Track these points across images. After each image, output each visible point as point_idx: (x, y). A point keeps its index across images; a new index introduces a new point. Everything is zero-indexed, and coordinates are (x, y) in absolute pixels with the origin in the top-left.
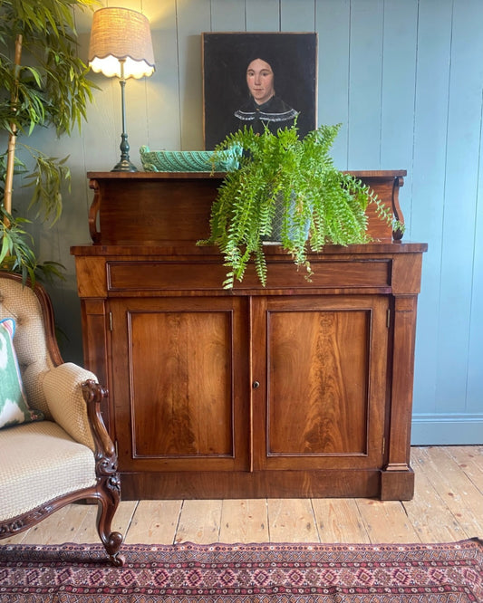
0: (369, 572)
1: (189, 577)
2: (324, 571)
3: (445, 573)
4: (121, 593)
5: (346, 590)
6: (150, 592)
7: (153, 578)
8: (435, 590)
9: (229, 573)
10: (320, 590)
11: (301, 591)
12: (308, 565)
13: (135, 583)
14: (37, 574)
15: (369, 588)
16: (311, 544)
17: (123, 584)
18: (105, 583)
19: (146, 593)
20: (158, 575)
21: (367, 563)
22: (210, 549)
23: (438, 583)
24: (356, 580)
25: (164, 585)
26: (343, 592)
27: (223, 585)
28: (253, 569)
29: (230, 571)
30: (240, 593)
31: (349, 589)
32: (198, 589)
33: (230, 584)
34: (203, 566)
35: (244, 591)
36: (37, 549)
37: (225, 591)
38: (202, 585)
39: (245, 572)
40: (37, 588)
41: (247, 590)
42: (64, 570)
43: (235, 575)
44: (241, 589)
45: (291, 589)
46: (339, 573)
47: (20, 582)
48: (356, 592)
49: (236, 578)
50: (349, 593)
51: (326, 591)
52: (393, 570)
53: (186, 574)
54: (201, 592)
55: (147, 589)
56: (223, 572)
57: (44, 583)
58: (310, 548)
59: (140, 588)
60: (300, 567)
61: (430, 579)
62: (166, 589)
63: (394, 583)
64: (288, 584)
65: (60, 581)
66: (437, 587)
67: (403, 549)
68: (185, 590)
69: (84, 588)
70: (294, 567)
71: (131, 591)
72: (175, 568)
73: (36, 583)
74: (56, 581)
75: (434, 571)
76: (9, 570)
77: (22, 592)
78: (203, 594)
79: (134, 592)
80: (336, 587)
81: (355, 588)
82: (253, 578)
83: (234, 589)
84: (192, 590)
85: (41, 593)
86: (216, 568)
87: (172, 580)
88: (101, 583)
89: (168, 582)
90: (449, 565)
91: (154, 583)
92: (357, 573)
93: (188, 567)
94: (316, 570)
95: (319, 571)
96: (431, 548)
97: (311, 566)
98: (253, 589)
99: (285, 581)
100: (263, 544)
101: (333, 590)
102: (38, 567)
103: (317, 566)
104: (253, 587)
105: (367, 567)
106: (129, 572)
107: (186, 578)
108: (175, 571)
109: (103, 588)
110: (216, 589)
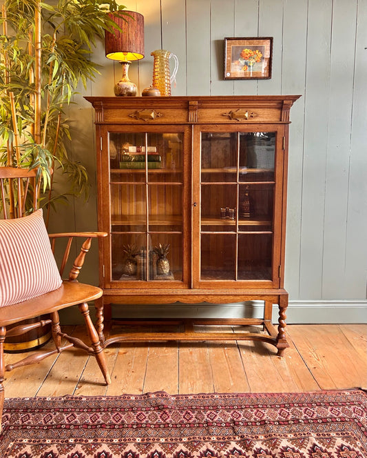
0: (287, 410)
1: (161, 417)
2: (255, 411)
4: (114, 428)
5: (272, 423)
6: (135, 427)
7: (135, 417)
10: (254, 423)
11: (241, 424)
12: (243, 407)
13: (123, 422)
14: (51, 417)
15: (288, 421)
17: (114, 422)
18: (102, 422)
19: (132, 427)
20: (138, 415)
21: (285, 404)
22: (172, 399)
23: (336, 416)
24: (279, 416)
25: (144, 422)
26: (270, 424)
27: (185, 421)
28: (205, 410)
29: (189, 412)
30: (199, 427)
31: (274, 422)
32: (168, 424)
33: (191, 421)
35: (201, 425)
37: (188, 426)
38: (171, 421)
39: (199, 413)
41: (203, 424)
43: (194, 415)
44: (199, 424)
45: (234, 423)
46: (266, 411)
47: (39, 422)
48: (280, 424)
50: (275, 424)
51: (258, 424)
52: (303, 408)
53: (158, 414)
54: (171, 426)
55: (133, 425)
56: (184, 412)
57: (57, 422)
59: (128, 425)
60: (238, 408)
62: (146, 424)
63: (305, 417)
64: (232, 420)
65: (69, 421)
68: (160, 425)
69: (88, 425)
70: (234, 409)
71: (121, 427)
72: (150, 410)
73: (52, 423)
74: (66, 420)
76: (30, 414)
77: (43, 429)
79: (123, 427)
80: (265, 421)
81: (278, 421)
82: (206, 416)
83: (194, 424)
84: (164, 425)
86: (179, 409)
87: (149, 419)
89: (146, 419)
91: (137, 421)
92: (279, 411)
93: (159, 409)
94: (249, 410)
95: (252, 411)
97: (246, 408)
99: (229, 419)
100: (210, 394)
101: (263, 423)
102: (50, 412)
104: (207, 422)
105: (285, 407)
106: (118, 414)
108: (150, 413)
109: (101, 425)
110: (181, 424)
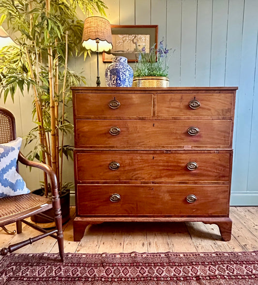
0: (214, 267)
1: (123, 271)
2: (191, 267)
3: (252, 268)
4: (88, 280)
5: (204, 278)
6: (103, 279)
7: (104, 272)
8: (250, 277)
9: (143, 269)
10: (191, 278)
11: (182, 279)
12: (182, 264)
13: (95, 275)
14: (44, 270)
15: (216, 276)
16: (181, 253)
17: (89, 275)
18: (80, 275)
19: (101, 280)
20: (107, 270)
21: (211, 262)
22: (132, 255)
23: (250, 273)
24: (208, 272)
25: (110, 276)
26: (203, 279)
27: (141, 275)
28: (155, 266)
29: (144, 267)
30: (151, 280)
31: (206, 277)
32: (128, 278)
33: (145, 275)
34: (129, 265)
35: (152, 279)
36: (44, 255)
37: (142, 279)
38: (130, 275)
39: (151, 268)
40: (43, 278)
41: (154, 278)
42: (58, 267)
43: (147, 270)
44: (151, 277)
45: (177, 278)
46: (199, 268)
47: (34, 274)
48: (210, 279)
49: (147, 271)
50: (207, 279)
51: (194, 279)
52: (226, 265)
53: (121, 269)
54: (130, 279)
55: (102, 278)
56: (140, 268)
57: (47, 275)
58: (182, 255)
59: (98, 278)
60: (178, 265)
61: (246, 271)
62: (112, 278)
63: (228, 273)
64: (174, 275)
65: (56, 274)
66: (251, 275)
67: (227, 255)
68: (122, 278)
69: (69, 278)
70: (175, 265)
71: (93, 279)
72: (115, 266)
73: (43, 275)
74: (54, 273)
75: (246, 266)
76: (29, 267)
77: (35, 280)
78: (131, 281)
79: (95, 280)
80: (199, 276)
81: (209, 276)
82: (156, 272)
83: (147, 278)
84: (125, 278)
85: (45, 281)
86: (136, 265)
87: (114, 273)
88: (78, 275)
89: (112, 274)
90: (253, 263)
91: (105, 275)
92: (208, 268)
93: (122, 266)
94: (187, 267)
95: (189, 267)
96: (240, 254)
97: (184, 265)
98: (157, 278)
99: (173, 274)
100: (158, 253)
101: (198, 278)
102: (44, 265)
103: (187, 265)
104: (157, 277)
105: (212, 264)
106: (92, 268)
107: (121, 272)
108: (115, 268)
109: (78, 278)
110: (137, 278)
